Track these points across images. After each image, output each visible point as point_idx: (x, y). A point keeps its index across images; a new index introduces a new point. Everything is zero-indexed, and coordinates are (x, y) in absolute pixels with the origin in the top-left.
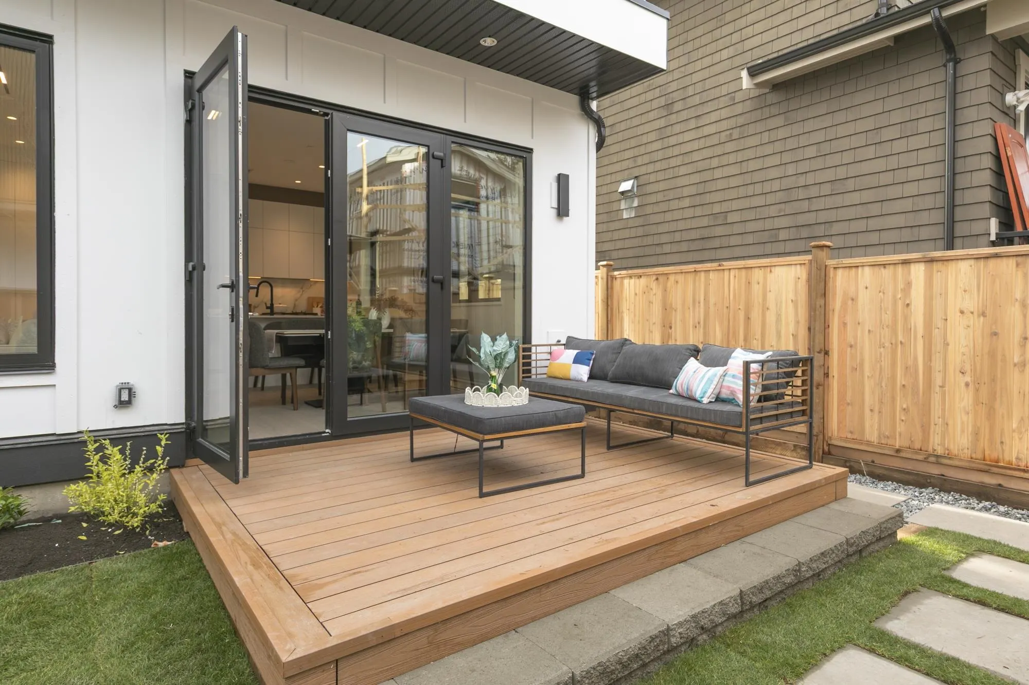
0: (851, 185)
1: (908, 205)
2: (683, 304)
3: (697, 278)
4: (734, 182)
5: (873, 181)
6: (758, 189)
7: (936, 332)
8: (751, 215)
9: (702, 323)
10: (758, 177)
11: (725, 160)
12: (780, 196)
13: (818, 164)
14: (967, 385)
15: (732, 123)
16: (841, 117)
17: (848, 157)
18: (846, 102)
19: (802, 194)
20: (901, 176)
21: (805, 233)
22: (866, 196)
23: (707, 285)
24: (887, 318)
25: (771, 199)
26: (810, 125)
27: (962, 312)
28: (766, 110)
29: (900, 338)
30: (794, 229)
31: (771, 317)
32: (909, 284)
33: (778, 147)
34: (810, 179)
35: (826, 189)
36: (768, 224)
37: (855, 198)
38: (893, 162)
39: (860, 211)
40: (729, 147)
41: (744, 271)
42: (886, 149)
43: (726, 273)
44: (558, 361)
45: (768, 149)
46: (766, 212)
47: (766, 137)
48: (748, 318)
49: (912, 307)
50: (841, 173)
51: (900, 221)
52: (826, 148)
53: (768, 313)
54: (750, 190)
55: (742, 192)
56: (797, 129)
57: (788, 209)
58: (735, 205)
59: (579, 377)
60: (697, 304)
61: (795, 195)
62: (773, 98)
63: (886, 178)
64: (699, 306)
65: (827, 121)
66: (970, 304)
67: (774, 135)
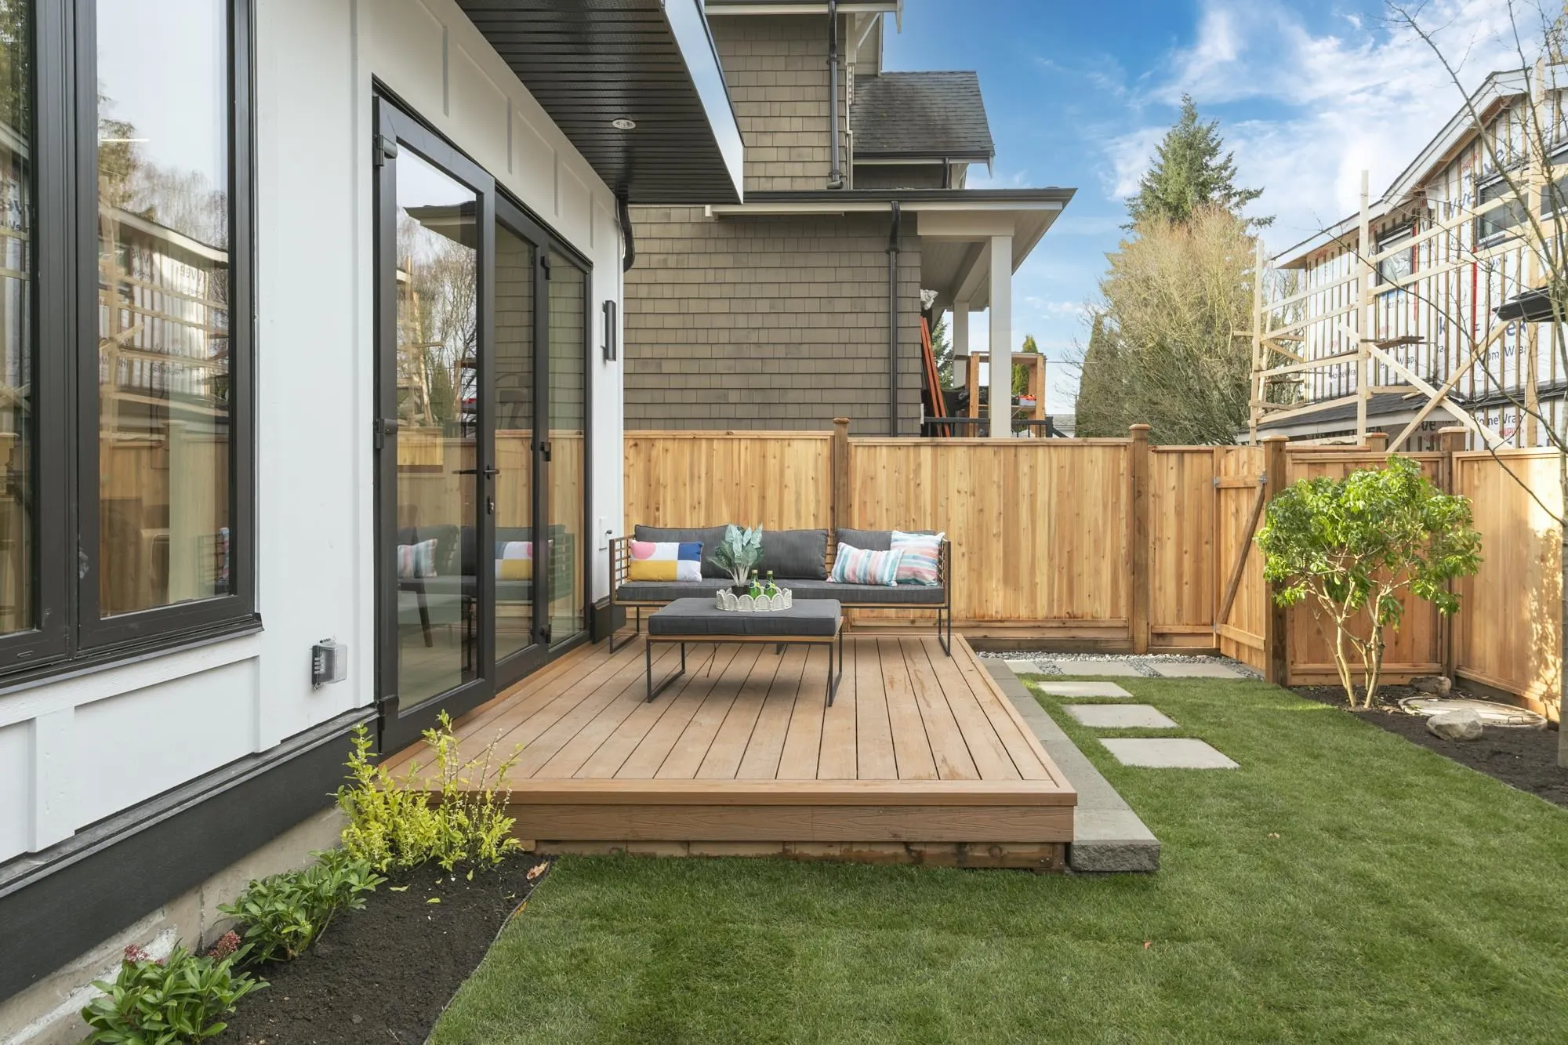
0: (805, 351)
1: (857, 381)
2: (676, 480)
3: (696, 448)
4: (670, 322)
5: (826, 351)
6: (702, 337)
7: (940, 509)
8: (693, 367)
9: (703, 503)
10: (700, 321)
11: (657, 291)
12: (729, 351)
13: (771, 321)
14: (963, 555)
15: (667, 246)
16: (795, 275)
17: (802, 321)
18: (800, 261)
19: (754, 352)
20: (851, 350)
21: (758, 397)
22: (822, 366)
23: (710, 457)
24: (902, 497)
25: (717, 352)
26: (763, 276)
27: (959, 492)
28: (711, 243)
29: (913, 516)
30: (746, 392)
31: (789, 497)
32: (919, 465)
33: (727, 291)
34: (764, 337)
35: (781, 351)
36: (715, 382)
37: (811, 366)
38: (844, 336)
39: (813, 381)
40: (662, 276)
41: (758, 444)
42: (838, 321)
43: (736, 443)
44: (649, 559)
45: (714, 292)
46: (711, 367)
47: (711, 276)
48: (763, 498)
49: (922, 486)
50: (796, 336)
51: (850, 396)
52: (780, 306)
53: (786, 492)
54: (691, 336)
55: (681, 336)
56: (747, 275)
57: (740, 366)
58: (672, 352)
59: (692, 576)
60: (696, 479)
61: (747, 351)
62: (717, 230)
63: (838, 351)
64: (699, 483)
65: (781, 276)
66: (965, 486)
67: (721, 276)
